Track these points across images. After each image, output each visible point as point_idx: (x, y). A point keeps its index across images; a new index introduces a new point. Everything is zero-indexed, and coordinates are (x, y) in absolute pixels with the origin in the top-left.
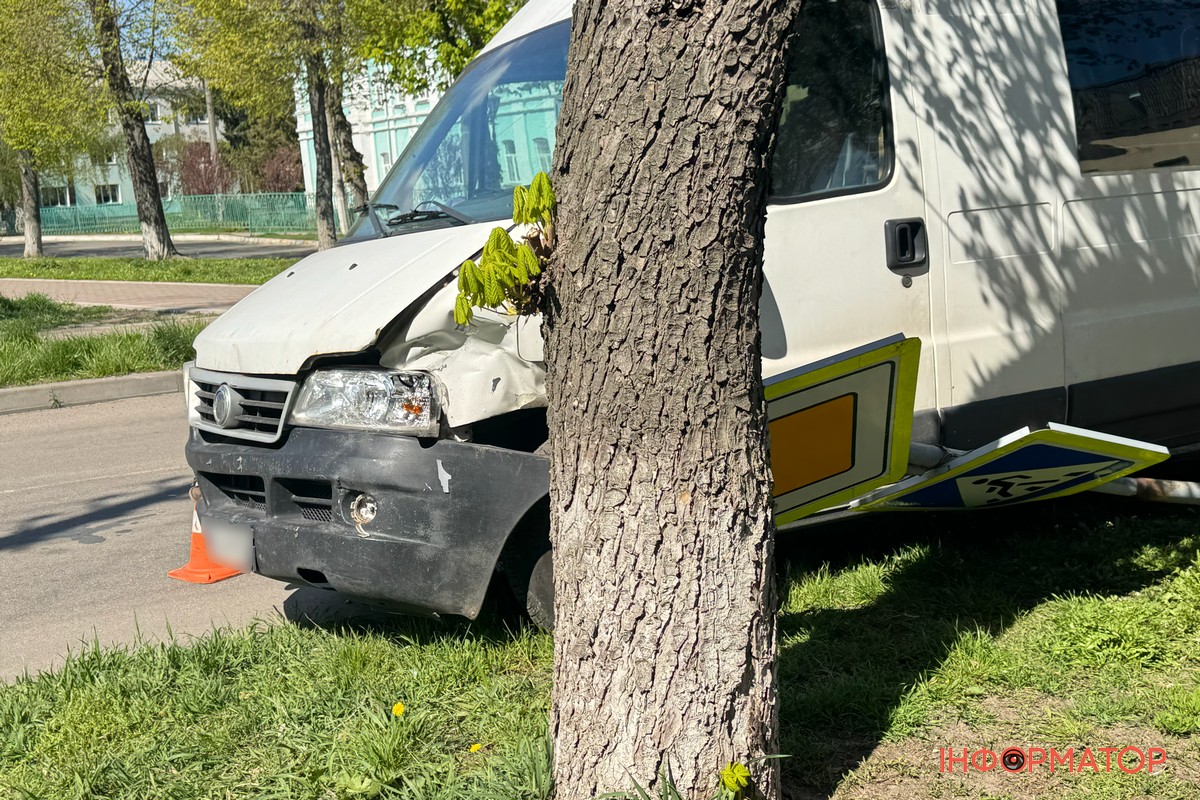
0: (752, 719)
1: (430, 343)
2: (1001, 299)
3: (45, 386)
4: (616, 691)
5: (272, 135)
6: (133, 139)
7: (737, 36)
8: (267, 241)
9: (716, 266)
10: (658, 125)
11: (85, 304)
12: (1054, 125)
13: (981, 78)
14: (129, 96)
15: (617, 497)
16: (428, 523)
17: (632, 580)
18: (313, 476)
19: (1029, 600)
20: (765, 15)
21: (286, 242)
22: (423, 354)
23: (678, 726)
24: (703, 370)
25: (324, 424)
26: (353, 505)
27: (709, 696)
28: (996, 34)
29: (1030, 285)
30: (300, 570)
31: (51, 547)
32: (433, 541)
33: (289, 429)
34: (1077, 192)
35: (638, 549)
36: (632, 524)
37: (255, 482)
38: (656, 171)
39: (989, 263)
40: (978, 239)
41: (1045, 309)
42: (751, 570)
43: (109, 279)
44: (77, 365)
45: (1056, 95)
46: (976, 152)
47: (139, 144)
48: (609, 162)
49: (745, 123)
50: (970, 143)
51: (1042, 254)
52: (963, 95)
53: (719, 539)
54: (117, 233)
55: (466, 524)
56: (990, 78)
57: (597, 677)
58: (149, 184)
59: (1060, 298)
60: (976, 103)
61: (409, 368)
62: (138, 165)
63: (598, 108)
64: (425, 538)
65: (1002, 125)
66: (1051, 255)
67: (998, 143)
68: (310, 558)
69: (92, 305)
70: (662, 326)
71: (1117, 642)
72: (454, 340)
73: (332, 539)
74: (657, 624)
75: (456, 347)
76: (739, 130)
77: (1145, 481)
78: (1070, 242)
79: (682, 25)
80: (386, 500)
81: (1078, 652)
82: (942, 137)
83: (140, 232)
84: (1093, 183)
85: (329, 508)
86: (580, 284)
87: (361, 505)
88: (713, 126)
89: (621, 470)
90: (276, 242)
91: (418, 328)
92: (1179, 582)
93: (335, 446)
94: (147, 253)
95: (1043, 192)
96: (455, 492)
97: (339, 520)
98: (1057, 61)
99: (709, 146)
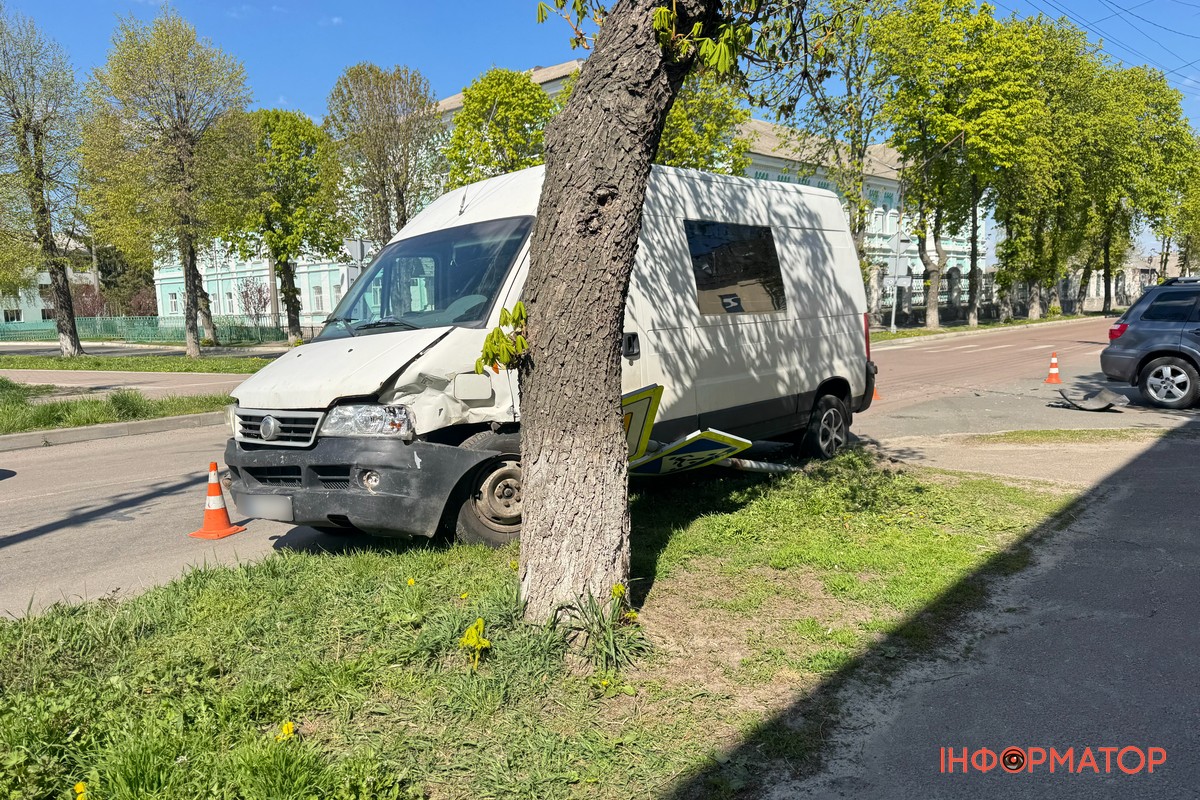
0: (623, 563)
1: (407, 390)
2: (670, 372)
3: (40, 433)
4: (563, 552)
5: (136, 281)
6: (57, 281)
7: (617, 244)
8: (139, 346)
9: (608, 347)
10: (584, 282)
11: (35, 384)
12: (688, 291)
13: (658, 268)
14: (56, 254)
15: (565, 456)
16: (409, 486)
17: (572, 496)
18: (340, 463)
19: (693, 517)
20: (628, 235)
21: (152, 347)
22: (403, 396)
23: (594, 567)
24: (603, 395)
25: (343, 435)
26: (365, 478)
27: (606, 552)
28: (663, 248)
29: (681, 366)
30: (329, 516)
31: (100, 524)
32: (411, 495)
33: (318, 438)
34: (699, 323)
35: (576, 481)
36: (573, 468)
37: (296, 470)
38: (583, 302)
39: (665, 355)
40: (660, 343)
41: (688, 378)
42: (623, 490)
43: (40, 368)
44: (59, 419)
45: (688, 278)
46: (658, 303)
47: (61, 284)
48: (560, 297)
49: (620, 282)
50: (655, 298)
51: (686, 351)
52: (651, 276)
53: (610, 476)
54: (26, 341)
55: (429, 485)
56: (662, 268)
57: (553, 545)
58: (66, 309)
59: (693, 373)
60: (657, 280)
61: (396, 403)
62: (60, 297)
63: (554, 273)
64: (408, 494)
65: (668, 290)
66: (689, 352)
67: (666, 299)
68: (338, 508)
69: (40, 384)
70: (586, 375)
71: (740, 532)
72: (419, 389)
73: (353, 497)
74: (584, 516)
75: (419, 392)
76: (617, 286)
77: (734, 459)
78: (696, 346)
79: (593, 238)
80: (384, 473)
81: (724, 537)
82: (644, 295)
83: (58, 340)
84: (705, 319)
85: (348, 481)
86: (546, 354)
87: (369, 478)
88: (607, 283)
89: (567, 442)
90: (145, 346)
91: (400, 382)
92: (754, 506)
93: (353, 446)
94: (63, 352)
95: (686, 323)
96: (423, 468)
97: (356, 486)
98: (688, 262)
99: (606, 292)
